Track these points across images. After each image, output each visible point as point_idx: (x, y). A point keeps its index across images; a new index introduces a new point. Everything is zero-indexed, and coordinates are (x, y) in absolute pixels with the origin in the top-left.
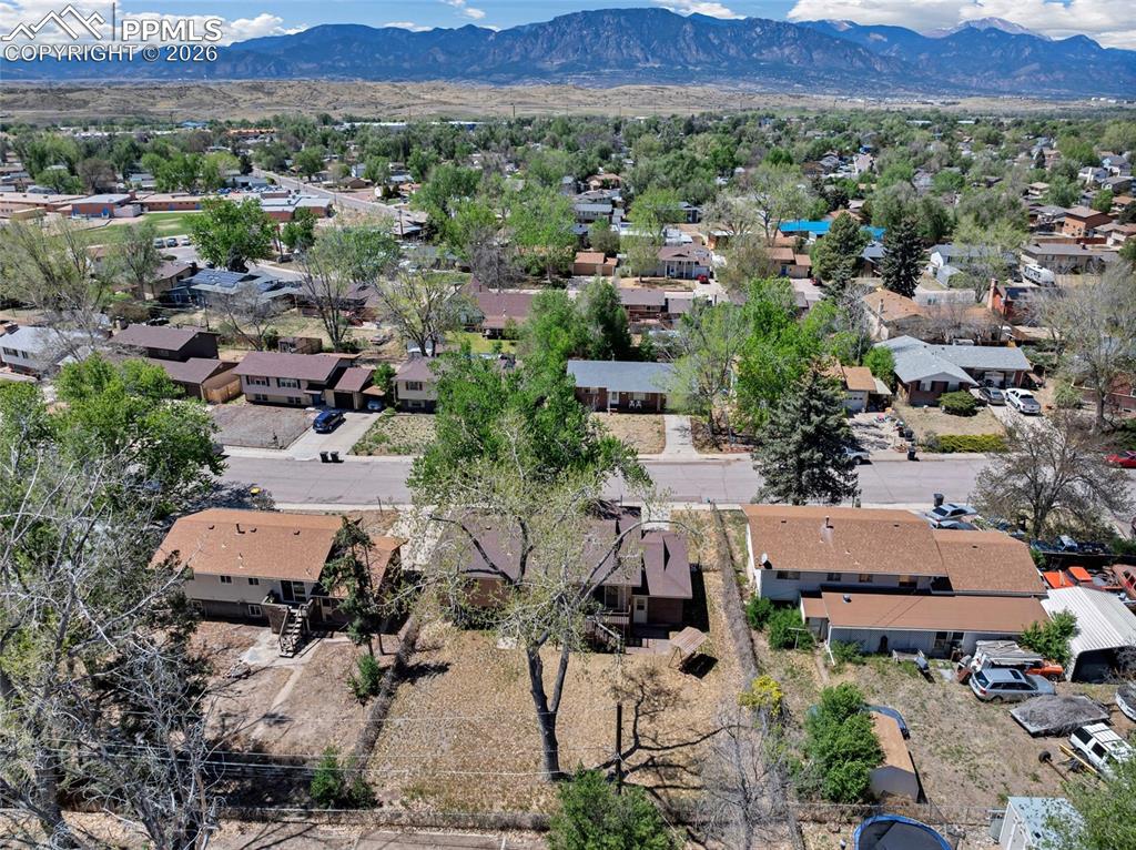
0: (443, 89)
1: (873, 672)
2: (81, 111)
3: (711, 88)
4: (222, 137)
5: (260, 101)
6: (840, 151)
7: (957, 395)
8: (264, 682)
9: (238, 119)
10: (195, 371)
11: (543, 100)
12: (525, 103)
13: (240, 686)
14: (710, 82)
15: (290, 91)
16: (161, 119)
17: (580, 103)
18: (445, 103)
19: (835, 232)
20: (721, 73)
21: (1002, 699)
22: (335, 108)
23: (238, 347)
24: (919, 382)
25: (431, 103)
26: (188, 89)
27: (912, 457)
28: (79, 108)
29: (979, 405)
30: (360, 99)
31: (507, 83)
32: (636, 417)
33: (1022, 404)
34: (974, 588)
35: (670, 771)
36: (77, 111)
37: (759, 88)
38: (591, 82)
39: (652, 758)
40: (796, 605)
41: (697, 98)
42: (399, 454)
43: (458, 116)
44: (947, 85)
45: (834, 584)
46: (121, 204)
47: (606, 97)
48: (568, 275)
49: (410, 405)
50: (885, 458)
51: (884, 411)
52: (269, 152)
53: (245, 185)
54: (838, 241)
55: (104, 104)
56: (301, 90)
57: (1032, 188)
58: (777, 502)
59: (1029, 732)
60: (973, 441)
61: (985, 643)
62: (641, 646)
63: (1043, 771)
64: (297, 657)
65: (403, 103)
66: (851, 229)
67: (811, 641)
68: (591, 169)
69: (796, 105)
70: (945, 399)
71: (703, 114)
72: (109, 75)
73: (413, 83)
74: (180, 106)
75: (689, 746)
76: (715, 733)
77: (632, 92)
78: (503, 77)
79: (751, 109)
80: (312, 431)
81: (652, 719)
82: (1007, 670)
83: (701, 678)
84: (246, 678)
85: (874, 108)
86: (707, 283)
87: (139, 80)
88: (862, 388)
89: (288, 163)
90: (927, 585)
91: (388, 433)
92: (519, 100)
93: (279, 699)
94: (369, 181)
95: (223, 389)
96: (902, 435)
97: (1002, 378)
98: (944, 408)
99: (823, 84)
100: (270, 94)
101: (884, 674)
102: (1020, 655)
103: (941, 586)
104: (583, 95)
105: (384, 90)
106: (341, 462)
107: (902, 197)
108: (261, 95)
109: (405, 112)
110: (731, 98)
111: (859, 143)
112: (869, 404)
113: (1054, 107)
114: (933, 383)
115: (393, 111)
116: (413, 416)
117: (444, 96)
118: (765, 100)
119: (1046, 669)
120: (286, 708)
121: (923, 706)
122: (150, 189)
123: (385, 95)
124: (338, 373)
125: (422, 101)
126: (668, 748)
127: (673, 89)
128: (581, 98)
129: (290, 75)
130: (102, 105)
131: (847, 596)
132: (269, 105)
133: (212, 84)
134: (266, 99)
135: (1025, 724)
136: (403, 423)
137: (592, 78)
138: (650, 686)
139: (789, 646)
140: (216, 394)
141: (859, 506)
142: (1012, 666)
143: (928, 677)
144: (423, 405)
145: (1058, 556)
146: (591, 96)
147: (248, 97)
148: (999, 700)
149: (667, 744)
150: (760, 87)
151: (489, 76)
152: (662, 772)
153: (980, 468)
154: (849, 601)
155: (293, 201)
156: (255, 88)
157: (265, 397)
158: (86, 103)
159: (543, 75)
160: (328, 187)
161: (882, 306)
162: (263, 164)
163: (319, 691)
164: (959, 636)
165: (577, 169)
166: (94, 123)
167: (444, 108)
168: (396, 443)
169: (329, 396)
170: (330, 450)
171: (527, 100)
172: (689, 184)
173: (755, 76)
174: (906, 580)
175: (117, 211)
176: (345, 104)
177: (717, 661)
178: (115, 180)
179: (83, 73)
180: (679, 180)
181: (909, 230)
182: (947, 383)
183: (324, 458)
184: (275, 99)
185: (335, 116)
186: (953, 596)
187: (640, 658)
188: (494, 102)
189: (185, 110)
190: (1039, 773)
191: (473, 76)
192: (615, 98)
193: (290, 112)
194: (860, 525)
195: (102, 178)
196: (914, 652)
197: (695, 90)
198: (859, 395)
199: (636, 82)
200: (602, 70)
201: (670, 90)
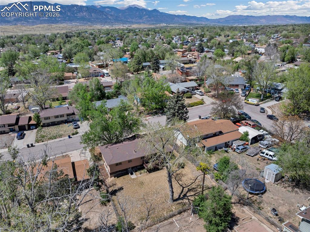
6: (112, 40)
7: (187, 94)
11: (12, 30)
14: (64, 23)
17: (25, 30)
20: (67, 20)
21: (244, 152)
29: (192, 95)
33: (200, 93)
35: (195, 189)
37: (78, 24)
39: (189, 189)
41: (62, 28)
42: (53, 139)
44: (128, 22)
47: (33, 28)
48: (63, 80)
49: (46, 125)
54: (137, 62)
57: (163, 46)
59: (252, 156)
60: (196, 103)
61: (234, 142)
63: (259, 162)
66: (139, 59)
68: (47, 50)
69: (91, 28)
70: (185, 95)
75: (194, 183)
76: (197, 178)
77: (41, 27)
80: (16, 139)
81: (181, 181)
82: (241, 146)
83: (184, 168)
85: (111, 28)
86: (104, 77)
90: (218, 133)
91: (44, 134)
92: (4, 30)
97: (192, 89)
98: (186, 97)
99: (96, 22)
102: (241, 143)
103: (221, 133)
107: (145, 50)
110: (72, 27)
111: (115, 38)
113: (153, 26)
116: (49, 128)
118: (82, 27)
126: (190, 185)
127: (54, 25)
128: (25, 29)
135: (250, 155)
136: (47, 130)
137: (26, 23)
143: (227, 152)
144: (50, 124)
146: (28, 28)
150: (79, 24)
152: (193, 190)
154: (206, 141)
164: (229, 142)
168: (49, 136)
169: (17, 128)
170: (29, 144)
171: (6, 30)
173: (77, 21)
174: (214, 133)
177: (184, 164)
181: (157, 57)
182: (184, 91)
183: (28, 146)
186: (224, 134)
190: (259, 163)
192: (37, 28)
194: (201, 124)
196: (222, 148)
197: (61, 25)
199: (41, 23)
200: (29, 20)
201: (53, 26)
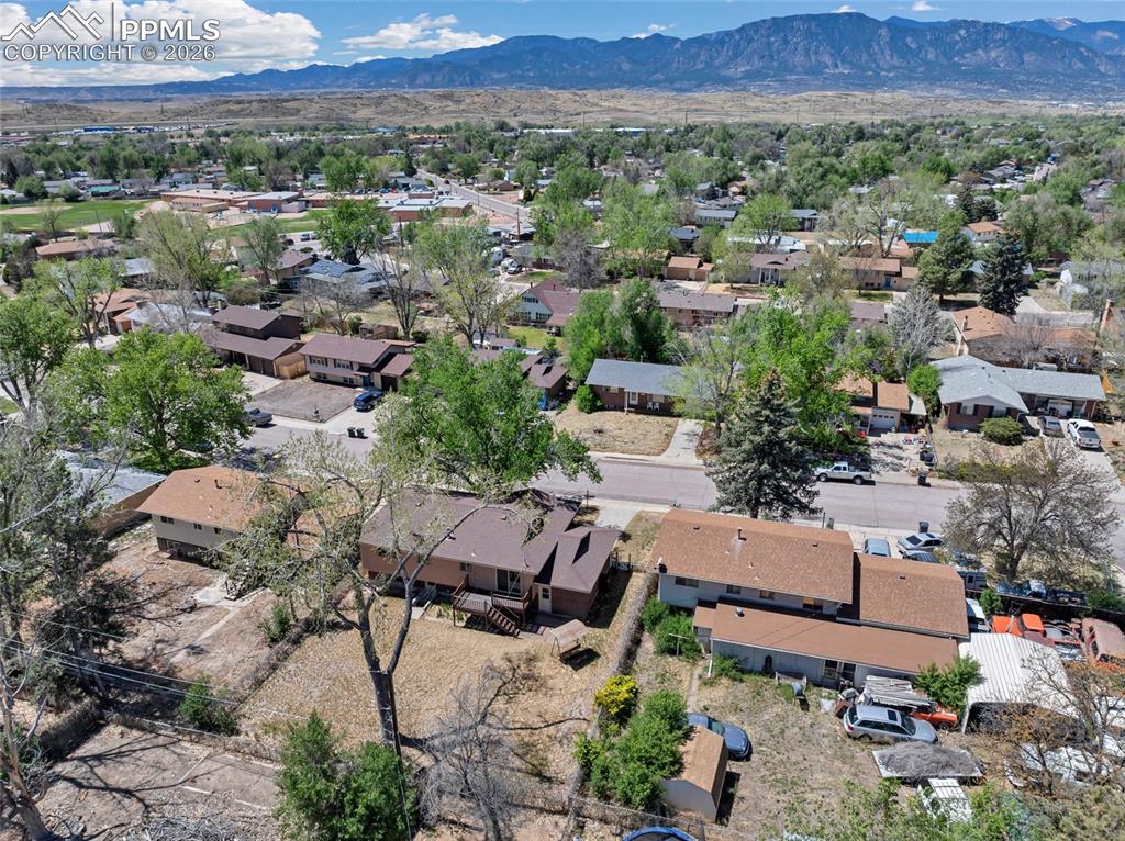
0: (621, 97)
1: (746, 690)
2: (294, 118)
3: (903, 95)
4: (401, 141)
5: (447, 109)
6: (1020, 160)
7: (1002, 421)
8: (202, 617)
9: (424, 126)
10: (272, 348)
11: (719, 107)
12: (701, 110)
13: (182, 618)
14: (902, 88)
15: (476, 99)
16: (359, 125)
17: (757, 110)
18: (621, 110)
19: (942, 244)
20: (916, 79)
21: (871, 739)
22: (515, 116)
23: (328, 330)
24: (959, 405)
25: (608, 110)
26: (386, 98)
27: (922, 482)
28: (292, 115)
29: (1029, 434)
30: (540, 107)
31: (690, 90)
32: (651, 419)
34: (885, 620)
36: (290, 118)
37: (956, 94)
38: (775, 88)
40: (690, 612)
41: (884, 104)
43: (629, 123)
45: (733, 597)
46: (289, 201)
47: (785, 103)
50: (892, 481)
51: (917, 432)
52: (436, 156)
53: (406, 187)
54: (943, 253)
55: (312, 113)
56: (487, 98)
58: (731, 511)
61: (875, 678)
62: (536, 633)
64: (238, 601)
65: (579, 110)
66: (959, 241)
67: (700, 651)
69: (994, 111)
70: (987, 425)
71: (884, 121)
72: (325, 86)
73: (594, 91)
74: (377, 113)
75: (529, 731)
76: (560, 722)
77: (814, 98)
78: (686, 84)
79: (942, 116)
80: (354, 409)
81: (510, 700)
82: (885, 710)
83: (576, 670)
84: (189, 612)
87: (350, 90)
88: (893, 407)
89: (450, 166)
90: (833, 611)
92: (694, 107)
93: (207, 634)
94: (518, 184)
95: (293, 367)
96: (922, 458)
97: (1069, 408)
98: (982, 434)
99: (1033, 89)
100: (458, 102)
101: (759, 694)
103: (849, 613)
104: (762, 102)
105: (564, 98)
106: (366, 438)
108: (450, 103)
109: (580, 120)
110: (922, 105)
111: (1048, 152)
112: (902, 424)
114: (976, 406)
115: (570, 118)
117: (621, 104)
118: (960, 106)
119: (936, 715)
120: (210, 642)
121: (782, 732)
122: (323, 188)
123: (564, 102)
124: (388, 358)
125: (599, 109)
126: (509, 729)
127: (859, 95)
128: (760, 104)
129: (482, 84)
130: (311, 113)
131: (739, 609)
132: (456, 112)
133: (410, 93)
134: (453, 107)
135: (883, 768)
137: (776, 85)
138: (523, 669)
139: (672, 652)
140: (285, 371)
141: (830, 526)
142: (892, 707)
143: (804, 704)
145: (1021, 601)
146: (770, 103)
147: (438, 105)
148: (868, 740)
149: (510, 726)
150: (958, 93)
151: (672, 83)
153: (953, 496)
154: (741, 615)
155: (435, 201)
156: (446, 97)
157: (325, 376)
158: (298, 111)
159: (727, 82)
160: (479, 189)
161: (966, 324)
162: (429, 166)
163: (242, 631)
164: (851, 667)
165: (716, 175)
166: (302, 129)
167: (619, 115)
169: (377, 378)
170: (357, 426)
171: (703, 107)
172: (820, 192)
173: (955, 81)
174: (812, 603)
175: (285, 206)
176: (526, 111)
177: (598, 656)
178: (295, 180)
179: (304, 85)
180: (809, 188)
182: (992, 408)
183: (351, 433)
184: (462, 107)
185: (513, 122)
186: (859, 625)
187: (526, 642)
188: (669, 109)
189: (380, 117)
191: (656, 84)
192: (795, 104)
193: (473, 120)
194: (776, 541)
195: (281, 177)
196: (798, 676)
197: (883, 96)
198: (891, 414)
199: (823, 88)
200: (788, 77)
201: (855, 96)
